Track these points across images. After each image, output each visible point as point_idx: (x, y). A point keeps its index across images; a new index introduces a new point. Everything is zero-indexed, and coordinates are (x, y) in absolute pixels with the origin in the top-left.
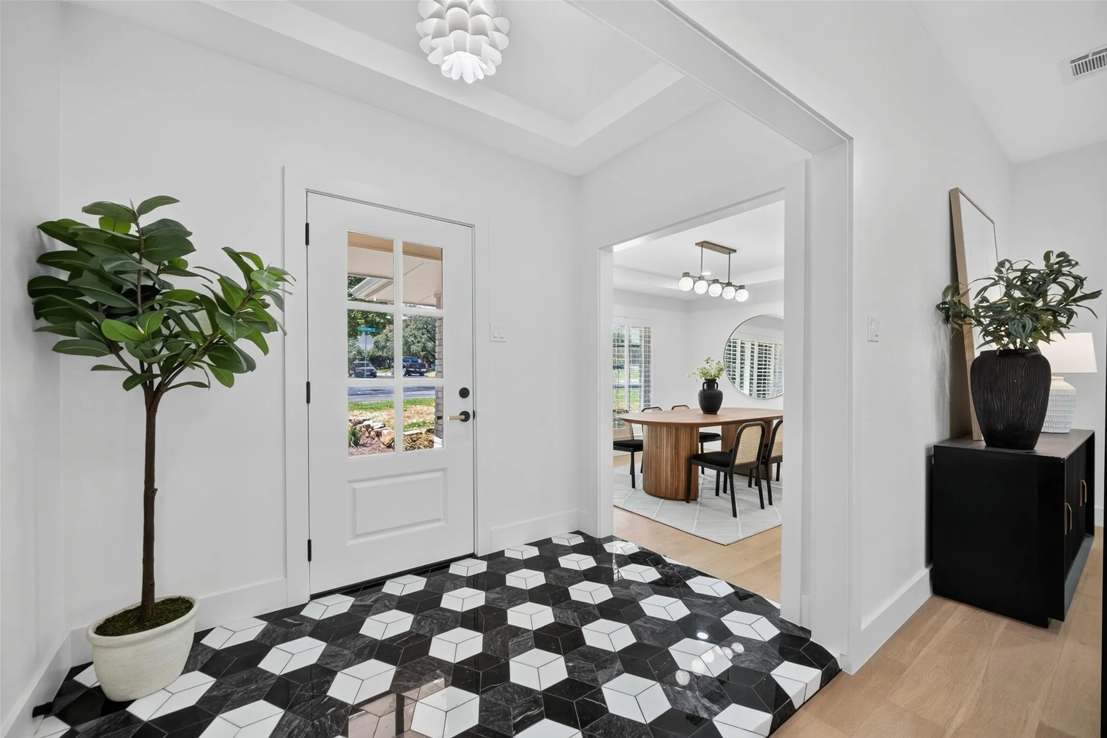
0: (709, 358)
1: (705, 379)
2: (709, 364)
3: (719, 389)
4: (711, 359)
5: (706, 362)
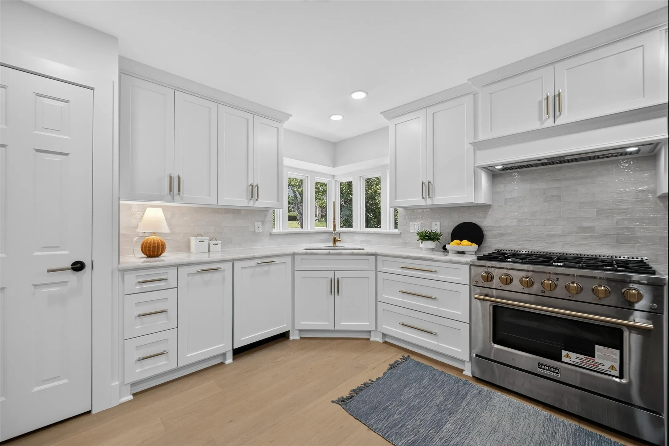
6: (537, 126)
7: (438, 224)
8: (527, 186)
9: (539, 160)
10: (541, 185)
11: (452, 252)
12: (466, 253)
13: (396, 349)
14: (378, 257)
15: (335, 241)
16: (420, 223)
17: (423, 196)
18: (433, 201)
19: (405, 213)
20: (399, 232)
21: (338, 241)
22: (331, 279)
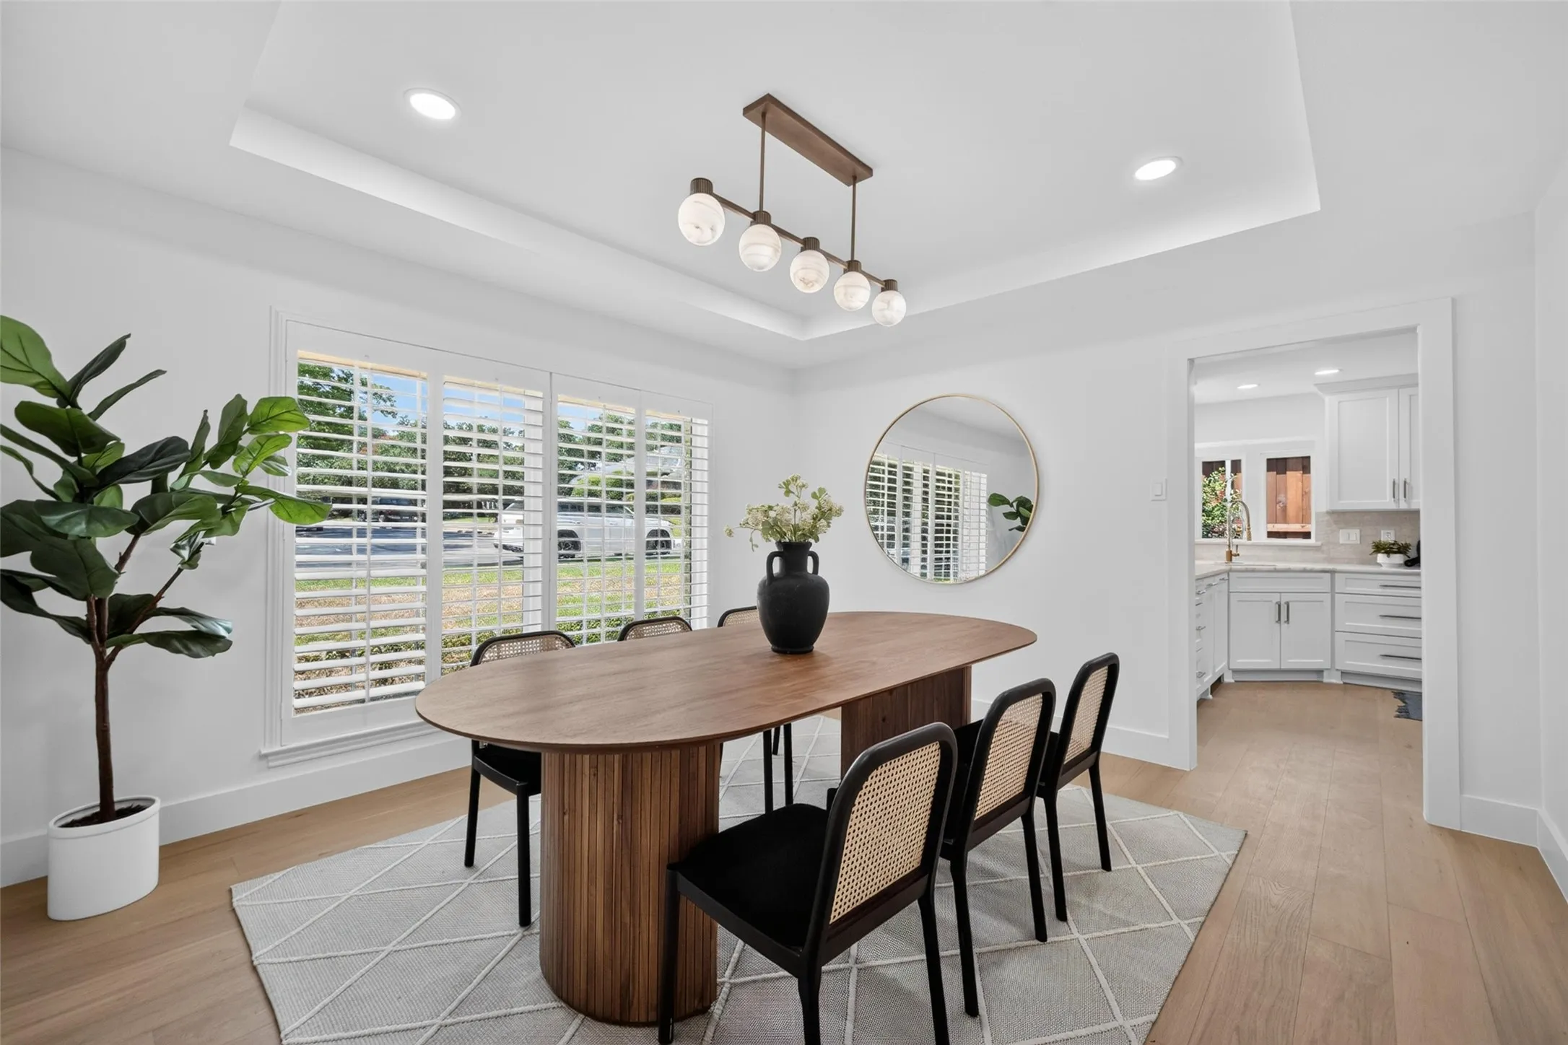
0: (795, 479)
1: (779, 543)
2: (793, 498)
3: (820, 574)
4: (800, 482)
5: (784, 490)
14: (1336, 574)
15: (1230, 556)
16: (1357, 531)
17: (1394, 497)
18: (1409, 504)
19: (1327, 518)
20: (1319, 543)
21: (1235, 555)
22: (1277, 603)
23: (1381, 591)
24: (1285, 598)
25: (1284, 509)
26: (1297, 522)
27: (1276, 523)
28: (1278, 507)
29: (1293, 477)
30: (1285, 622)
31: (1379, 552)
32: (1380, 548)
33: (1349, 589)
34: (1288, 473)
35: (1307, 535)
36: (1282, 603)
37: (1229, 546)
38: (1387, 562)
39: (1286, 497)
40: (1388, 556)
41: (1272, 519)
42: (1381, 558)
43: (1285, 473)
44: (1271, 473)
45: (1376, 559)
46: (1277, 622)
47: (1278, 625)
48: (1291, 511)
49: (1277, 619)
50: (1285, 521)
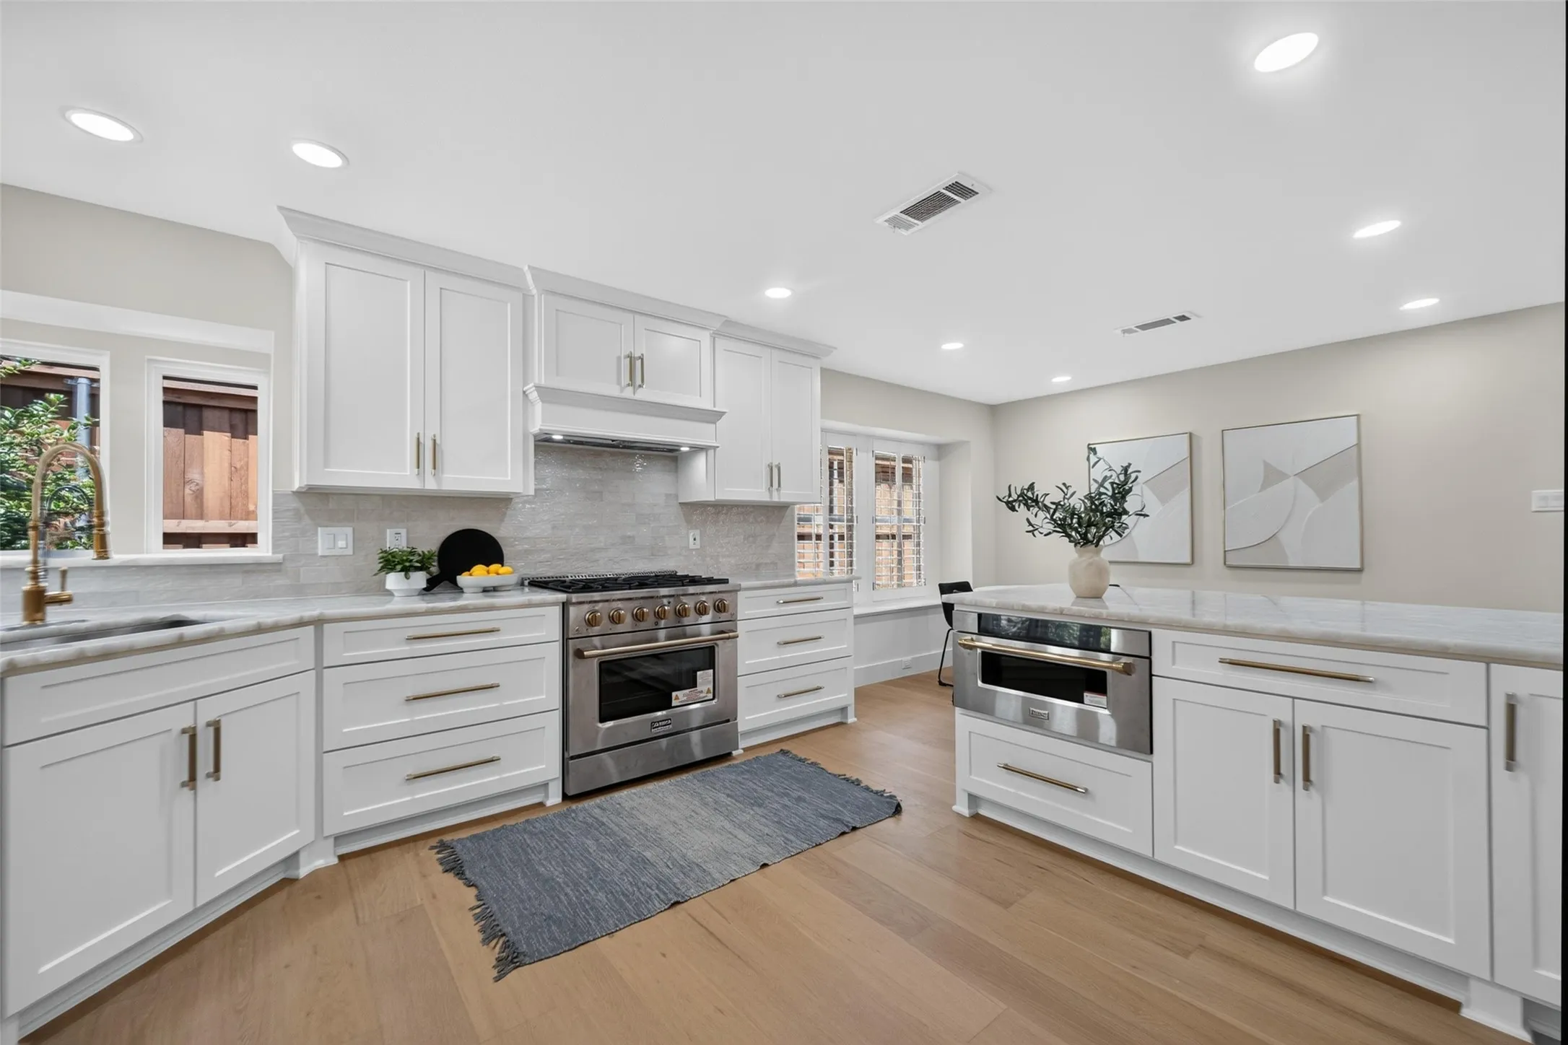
6: (614, 391)
7: (404, 532)
8: (563, 473)
9: (613, 441)
10: (579, 474)
11: (472, 590)
12: (499, 589)
13: (396, 850)
14: (326, 626)
15: (37, 602)
16: (349, 530)
17: (418, 468)
18: (439, 481)
19: (295, 504)
20: (279, 557)
21: (58, 601)
22: (184, 731)
23: (406, 649)
24: (208, 712)
25: (199, 495)
26: (222, 518)
27: (184, 519)
28: (187, 491)
29: (215, 443)
30: (208, 776)
31: (393, 569)
32: (391, 562)
33: (349, 656)
34: (205, 433)
35: (245, 539)
36: (201, 724)
37: (35, 576)
38: (405, 587)
39: (202, 474)
40: (407, 577)
41: (174, 509)
42: (394, 581)
43: (201, 434)
44: (174, 430)
45: (384, 583)
46: (183, 785)
47: (187, 792)
48: (212, 497)
49: (186, 777)
50: (201, 516)
